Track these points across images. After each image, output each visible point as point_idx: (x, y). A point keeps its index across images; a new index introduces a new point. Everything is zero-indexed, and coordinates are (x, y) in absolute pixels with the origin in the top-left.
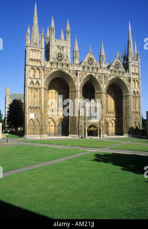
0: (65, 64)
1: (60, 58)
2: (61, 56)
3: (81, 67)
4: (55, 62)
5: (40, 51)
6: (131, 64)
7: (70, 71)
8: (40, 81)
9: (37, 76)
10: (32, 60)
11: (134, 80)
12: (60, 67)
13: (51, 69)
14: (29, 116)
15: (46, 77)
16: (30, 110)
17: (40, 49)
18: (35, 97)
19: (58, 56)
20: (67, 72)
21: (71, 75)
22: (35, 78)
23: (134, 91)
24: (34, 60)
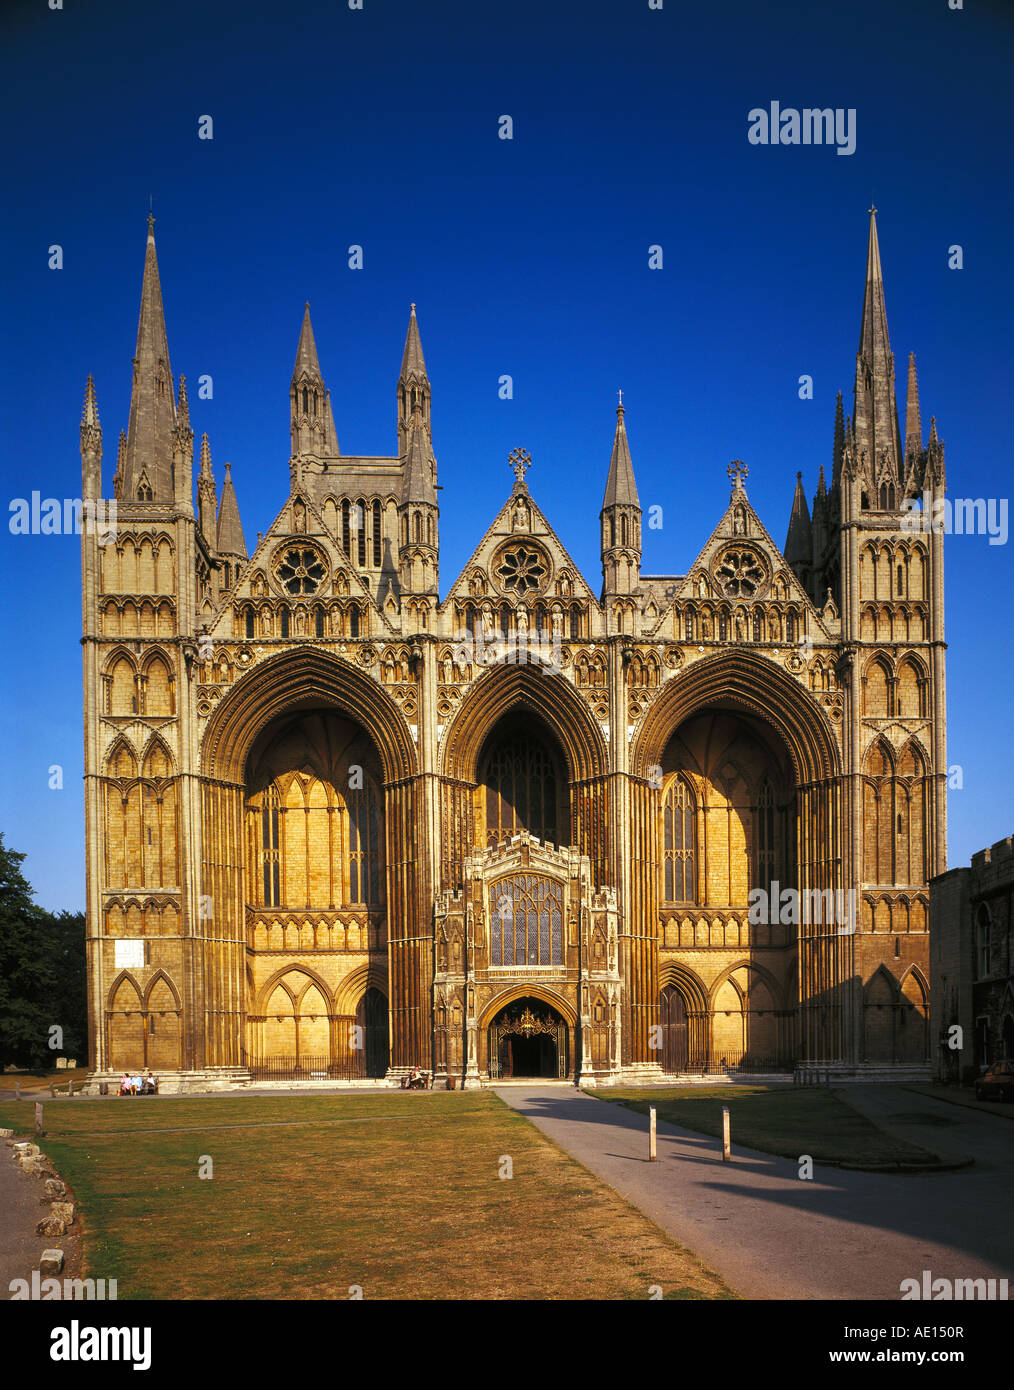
0: (336, 602)
1: (301, 571)
2: (309, 556)
3: (450, 609)
4: (266, 602)
5: (165, 538)
6: (860, 538)
7: (367, 648)
8: (169, 735)
9: (156, 703)
10: (115, 605)
11: (883, 661)
12: (302, 631)
13: (245, 649)
14: (108, 953)
15: (215, 702)
16: (115, 918)
17: (168, 528)
18: (146, 834)
19: (293, 558)
20: (350, 655)
21: (375, 673)
22: (144, 721)
23: (883, 745)
24: (129, 601)
